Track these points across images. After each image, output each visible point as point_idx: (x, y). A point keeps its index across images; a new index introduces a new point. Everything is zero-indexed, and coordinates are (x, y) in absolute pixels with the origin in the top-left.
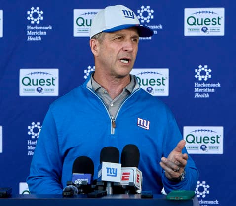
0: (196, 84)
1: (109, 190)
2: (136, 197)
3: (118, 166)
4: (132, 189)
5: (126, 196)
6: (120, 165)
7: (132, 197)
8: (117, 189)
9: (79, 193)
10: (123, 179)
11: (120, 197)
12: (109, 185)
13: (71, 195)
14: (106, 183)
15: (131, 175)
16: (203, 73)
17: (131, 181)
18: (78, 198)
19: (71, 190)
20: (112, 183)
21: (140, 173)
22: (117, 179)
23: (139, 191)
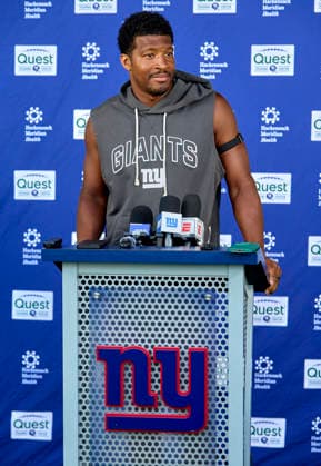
1: (169, 242)
2: (197, 249)
3: (178, 216)
4: (193, 241)
5: (187, 248)
6: (180, 215)
7: (192, 249)
8: (178, 241)
9: (137, 244)
10: (184, 230)
11: (180, 249)
12: (169, 237)
13: (129, 247)
14: (165, 234)
15: (192, 226)
16: (270, 116)
17: (192, 232)
18: (136, 249)
19: (129, 241)
20: (172, 234)
21: (202, 224)
23: (200, 243)
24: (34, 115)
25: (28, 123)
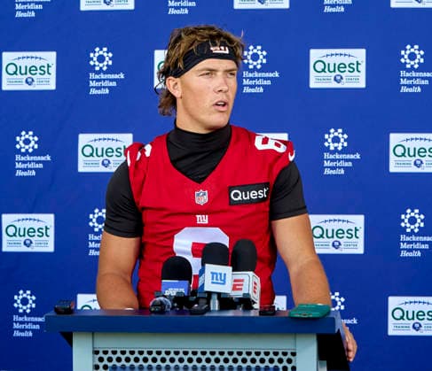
0: (326, 155)
1: (215, 304)
2: (253, 313)
3: (228, 270)
4: (246, 302)
5: (239, 312)
6: (231, 268)
7: (247, 315)
8: (226, 303)
9: (173, 308)
10: (234, 288)
11: (230, 313)
12: (215, 297)
13: (162, 312)
14: (210, 294)
15: (246, 283)
16: (336, 140)
17: (245, 291)
18: (171, 315)
19: (162, 303)
20: (219, 294)
21: (258, 280)
22: (227, 289)
23: (257, 306)
24: (27, 142)
25: (19, 151)
